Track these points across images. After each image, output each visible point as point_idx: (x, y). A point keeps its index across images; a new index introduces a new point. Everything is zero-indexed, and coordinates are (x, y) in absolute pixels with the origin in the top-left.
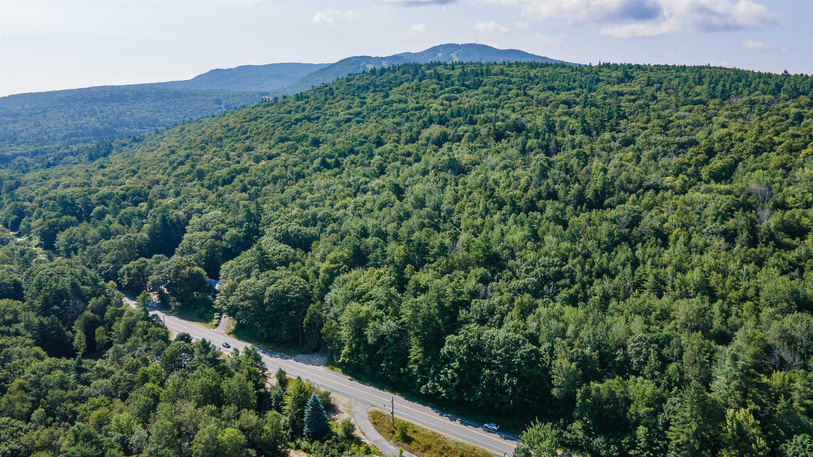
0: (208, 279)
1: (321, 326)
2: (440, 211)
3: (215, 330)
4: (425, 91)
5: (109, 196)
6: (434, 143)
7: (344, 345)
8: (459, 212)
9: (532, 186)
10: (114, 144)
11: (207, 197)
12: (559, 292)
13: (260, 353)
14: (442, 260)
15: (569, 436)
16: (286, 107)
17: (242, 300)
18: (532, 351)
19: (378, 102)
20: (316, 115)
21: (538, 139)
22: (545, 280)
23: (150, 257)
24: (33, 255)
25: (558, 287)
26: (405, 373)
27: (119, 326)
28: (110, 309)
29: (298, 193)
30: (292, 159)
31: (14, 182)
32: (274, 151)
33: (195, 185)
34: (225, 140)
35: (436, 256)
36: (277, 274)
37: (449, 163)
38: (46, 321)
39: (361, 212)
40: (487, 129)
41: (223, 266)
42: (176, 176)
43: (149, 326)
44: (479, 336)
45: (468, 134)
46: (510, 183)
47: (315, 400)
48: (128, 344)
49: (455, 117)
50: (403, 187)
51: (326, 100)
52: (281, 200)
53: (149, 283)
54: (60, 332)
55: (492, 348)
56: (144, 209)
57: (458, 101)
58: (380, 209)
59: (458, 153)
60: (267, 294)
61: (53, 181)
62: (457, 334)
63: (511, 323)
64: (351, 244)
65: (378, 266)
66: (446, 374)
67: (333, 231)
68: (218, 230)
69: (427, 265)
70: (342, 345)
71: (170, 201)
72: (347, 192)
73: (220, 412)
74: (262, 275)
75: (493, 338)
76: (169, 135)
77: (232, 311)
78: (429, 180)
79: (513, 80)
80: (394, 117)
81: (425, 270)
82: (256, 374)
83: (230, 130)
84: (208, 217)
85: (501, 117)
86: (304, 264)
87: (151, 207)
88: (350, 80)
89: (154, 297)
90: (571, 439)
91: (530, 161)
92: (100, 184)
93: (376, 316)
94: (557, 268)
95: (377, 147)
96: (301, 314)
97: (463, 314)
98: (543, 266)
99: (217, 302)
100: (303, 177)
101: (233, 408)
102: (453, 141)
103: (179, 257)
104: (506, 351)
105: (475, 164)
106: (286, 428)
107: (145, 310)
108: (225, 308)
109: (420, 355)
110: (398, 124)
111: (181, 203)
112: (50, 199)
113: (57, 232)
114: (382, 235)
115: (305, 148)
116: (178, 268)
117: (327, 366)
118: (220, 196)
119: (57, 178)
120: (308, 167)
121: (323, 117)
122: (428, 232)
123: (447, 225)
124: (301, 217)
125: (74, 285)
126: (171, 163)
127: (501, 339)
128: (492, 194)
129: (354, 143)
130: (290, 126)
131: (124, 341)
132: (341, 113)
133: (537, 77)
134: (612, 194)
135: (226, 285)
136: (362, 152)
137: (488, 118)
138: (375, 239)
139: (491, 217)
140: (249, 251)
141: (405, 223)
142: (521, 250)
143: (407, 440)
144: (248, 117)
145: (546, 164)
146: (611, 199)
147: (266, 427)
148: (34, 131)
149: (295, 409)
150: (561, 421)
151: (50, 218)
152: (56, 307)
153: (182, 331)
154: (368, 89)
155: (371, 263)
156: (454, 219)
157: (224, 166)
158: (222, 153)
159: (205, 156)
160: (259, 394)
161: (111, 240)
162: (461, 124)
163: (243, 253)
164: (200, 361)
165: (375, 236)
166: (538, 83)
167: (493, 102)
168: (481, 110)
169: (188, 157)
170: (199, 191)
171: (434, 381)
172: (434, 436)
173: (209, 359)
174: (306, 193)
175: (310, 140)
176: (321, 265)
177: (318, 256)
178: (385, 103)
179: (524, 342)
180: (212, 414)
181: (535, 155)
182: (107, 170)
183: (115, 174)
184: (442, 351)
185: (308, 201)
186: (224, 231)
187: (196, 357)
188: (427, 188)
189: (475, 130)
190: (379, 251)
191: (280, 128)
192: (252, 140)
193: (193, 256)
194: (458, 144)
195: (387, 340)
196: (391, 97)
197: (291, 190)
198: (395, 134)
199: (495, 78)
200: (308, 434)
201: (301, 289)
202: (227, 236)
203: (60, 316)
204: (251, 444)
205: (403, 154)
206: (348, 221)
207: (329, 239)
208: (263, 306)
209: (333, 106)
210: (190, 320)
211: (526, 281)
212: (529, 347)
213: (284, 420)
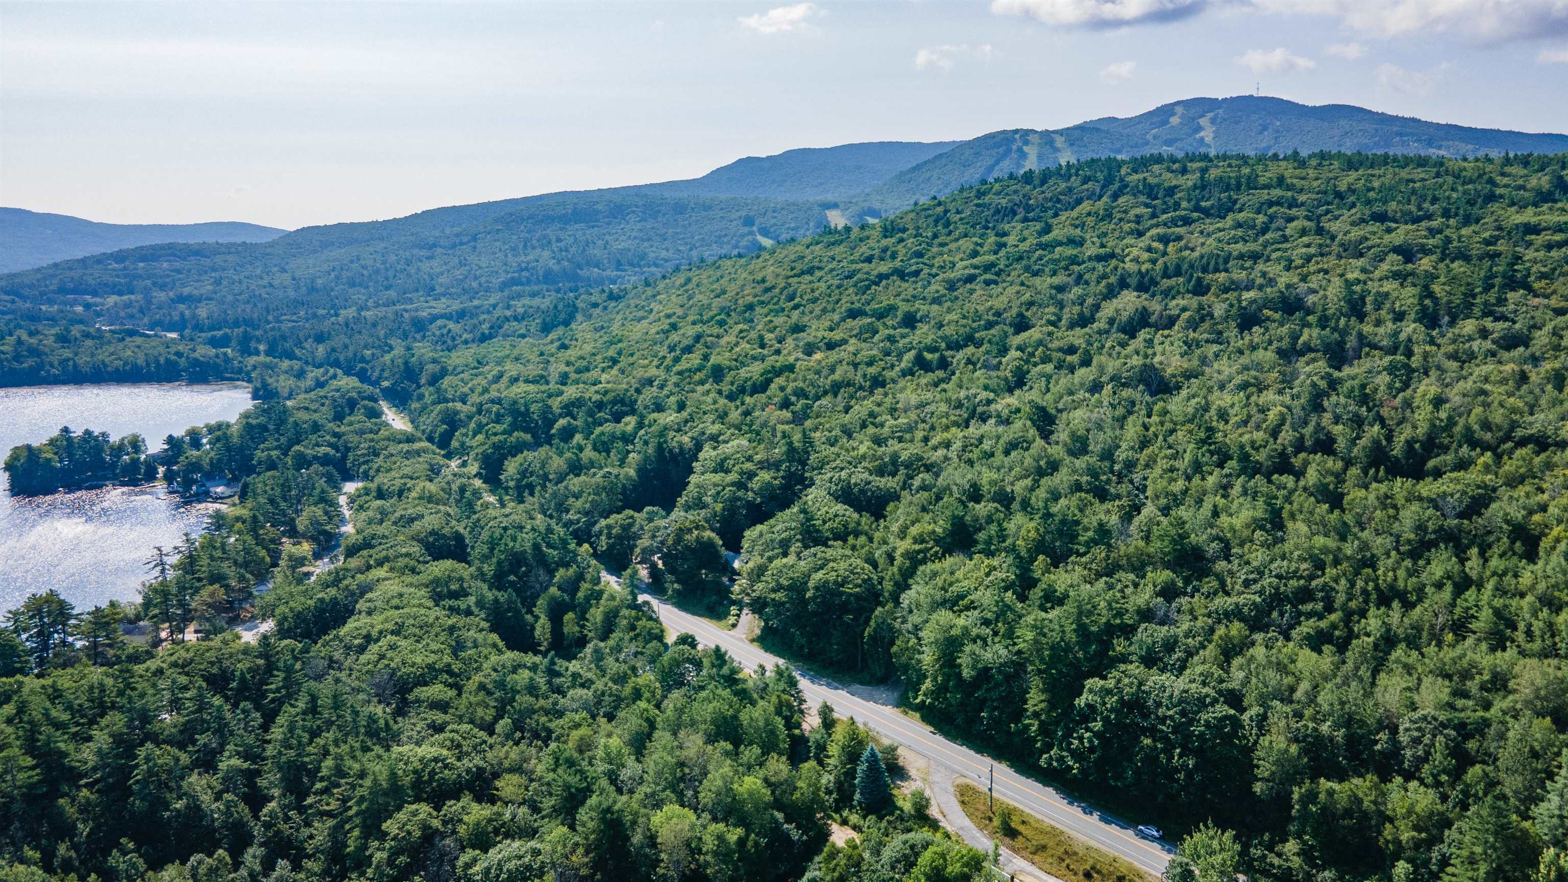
0: (724, 552)
1: (892, 643)
2: (1114, 462)
3: (732, 633)
4: (1121, 220)
5: (578, 403)
6: (1123, 330)
7: (926, 677)
8: (1147, 466)
9: (1287, 427)
10: (580, 304)
11: (726, 414)
12: (1299, 624)
13: (796, 675)
14: (1100, 552)
15: (1276, 861)
16: (864, 249)
17: (774, 590)
18: (1226, 717)
19: (1027, 244)
20: (914, 268)
21: (1323, 328)
22: (1276, 599)
23: (639, 510)
24: (477, 494)
25: (1300, 614)
26: (1019, 733)
27: (596, 614)
28: (585, 586)
29: (872, 415)
30: (868, 351)
31: (437, 368)
32: (837, 335)
33: (708, 391)
34: (758, 310)
35: (1091, 543)
36: (830, 553)
37: (1141, 372)
38: (502, 596)
39: (974, 456)
40: (1225, 306)
41: (747, 533)
42: (680, 373)
43: (638, 619)
44: (1141, 684)
45: (1186, 315)
46: (1249, 417)
47: (873, 754)
48: (611, 642)
49: (1169, 277)
50: (1053, 412)
51: (935, 236)
52: (843, 426)
53: (638, 550)
54: (518, 615)
55: (1159, 704)
56: (629, 428)
57: (1182, 243)
58: (1007, 453)
59: (1163, 354)
60: (811, 584)
61: (491, 370)
62: (1104, 678)
63: (1199, 669)
64: (948, 513)
65: (990, 554)
66: (1081, 739)
67: (924, 488)
68: (742, 473)
69: (1073, 558)
70: (923, 677)
71: (670, 417)
72: (953, 418)
73: (737, 754)
74: (806, 553)
75: (1163, 688)
76: (666, 288)
77: (758, 606)
78: (1100, 404)
79: (1302, 198)
80: (1054, 273)
81: (1070, 567)
82: (790, 707)
83: (767, 290)
84: (727, 449)
85: (1259, 281)
86: (871, 540)
87: (640, 425)
88: (984, 194)
89: (643, 573)
90: (1280, 867)
91: (1294, 375)
92: (564, 379)
93: (978, 636)
94: (1302, 582)
95: (1017, 332)
96: (862, 619)
97: (1119, 646)
98: (1277, 576)
99: (736, 588)
100: (883, 384)
101: (756, 750)
102: (1157, 327)
103: (682, 514)
104: (1183, 713)
105: (1189, 375)
106: (829, 792)
107: (632, 593)
108: (747, 600)
109: (1043, 705)
110: (1060, 289)
111: (686, 422)
112: (493, 401)
113: (504, 458)
114: (1005, 499)
115: (891, 332)
116: (681, 532)
117: (897, 706)
118: (747, 413)
119: (498, 363)
120: (892, 367)
121: (926, 271)
122: (1081, 500)
123: (1124, 488)
124: (874, 458)
125: (536, 547)
126: (672, 349)
127: (1176, 693)
128: (1209, 437)
129: (975, 325)
130: (868, 287)
131: (604, 638)
132: (960, 265)
133: (1354, 191)
134: (1446, 449)
135: (751, 564)
136: (990, 342)
137: (1233, 282)
138: (992, 506)
139: (1203, 479)
140: (788, 511)
141: (1043, 481)
142: (1241, 545)
143: (1010, 833)
144: (799, 266)
145: (1323, 384)
146: (1442, 457)
147: (800, 784)
148: (459, 273)
149: (844, 764)
150: (1266, 837)
151: (495, 434)
152: (512, 578)
153: (684, 631)
154: (1015, 214)
155: (980, 547)
156: (1137, 478)
157: (754, 358)
158: (753, 335)
159: (726, 339)
160: (791, 736)
161: (583, 478)
162: (1178, 292)
163: (780, 515)
164: (712, 678)
165: (994, 500)
166: (1353, 205)
167: (1252, 246)
168: (1220, 262)
169: (698, 338)
170: (715, 402)
171: (1061, 749)
172: (1054, 833)
173: (723, 676)
174: (885, 417)
175: (900, 314)
176: (899, 543)
177: (895, 528)
178: (1042, 246)
179: (1215, 701)
180: (727, 754)
181: (1308, 364)
182: (571, 354)
183: (585, 363)
184: (1077, 702)
185: (886, 430)
186: (751, 475)
187: (704, 672)
188: (1095, 415)
189: (1201, 307)
190: (993, 529)
191: (851, 290)
192: (803, 313)
193: (703, 512)
194: (1166, 332)
195: (992, 676)
196: (1056, 234)
197: (860, 409)
198: (1051, 309)
199: (1264, 195)
200: (860, 803)
201: (864, 581)
202: (755, 484)
203: (518, 591)
204: (778, 804)
205: (1060, 350)
206: (950, 469)
207: (915, 499)
208: (804, 602)
209: (945, 249)
210: (694, 614)
211: (1241, 600)
212: (1223, 710)
213: (827, 779)
